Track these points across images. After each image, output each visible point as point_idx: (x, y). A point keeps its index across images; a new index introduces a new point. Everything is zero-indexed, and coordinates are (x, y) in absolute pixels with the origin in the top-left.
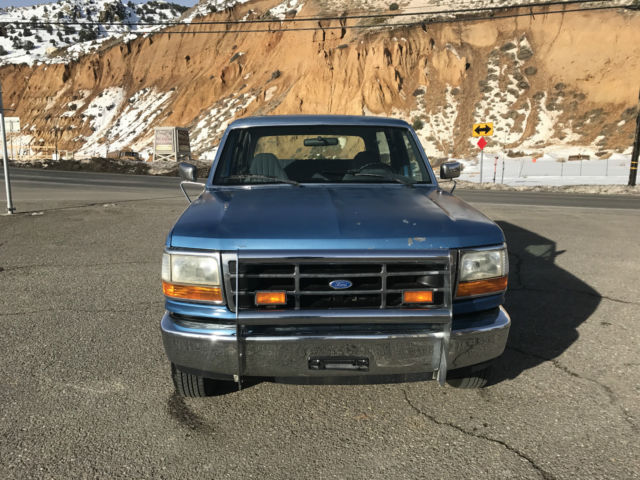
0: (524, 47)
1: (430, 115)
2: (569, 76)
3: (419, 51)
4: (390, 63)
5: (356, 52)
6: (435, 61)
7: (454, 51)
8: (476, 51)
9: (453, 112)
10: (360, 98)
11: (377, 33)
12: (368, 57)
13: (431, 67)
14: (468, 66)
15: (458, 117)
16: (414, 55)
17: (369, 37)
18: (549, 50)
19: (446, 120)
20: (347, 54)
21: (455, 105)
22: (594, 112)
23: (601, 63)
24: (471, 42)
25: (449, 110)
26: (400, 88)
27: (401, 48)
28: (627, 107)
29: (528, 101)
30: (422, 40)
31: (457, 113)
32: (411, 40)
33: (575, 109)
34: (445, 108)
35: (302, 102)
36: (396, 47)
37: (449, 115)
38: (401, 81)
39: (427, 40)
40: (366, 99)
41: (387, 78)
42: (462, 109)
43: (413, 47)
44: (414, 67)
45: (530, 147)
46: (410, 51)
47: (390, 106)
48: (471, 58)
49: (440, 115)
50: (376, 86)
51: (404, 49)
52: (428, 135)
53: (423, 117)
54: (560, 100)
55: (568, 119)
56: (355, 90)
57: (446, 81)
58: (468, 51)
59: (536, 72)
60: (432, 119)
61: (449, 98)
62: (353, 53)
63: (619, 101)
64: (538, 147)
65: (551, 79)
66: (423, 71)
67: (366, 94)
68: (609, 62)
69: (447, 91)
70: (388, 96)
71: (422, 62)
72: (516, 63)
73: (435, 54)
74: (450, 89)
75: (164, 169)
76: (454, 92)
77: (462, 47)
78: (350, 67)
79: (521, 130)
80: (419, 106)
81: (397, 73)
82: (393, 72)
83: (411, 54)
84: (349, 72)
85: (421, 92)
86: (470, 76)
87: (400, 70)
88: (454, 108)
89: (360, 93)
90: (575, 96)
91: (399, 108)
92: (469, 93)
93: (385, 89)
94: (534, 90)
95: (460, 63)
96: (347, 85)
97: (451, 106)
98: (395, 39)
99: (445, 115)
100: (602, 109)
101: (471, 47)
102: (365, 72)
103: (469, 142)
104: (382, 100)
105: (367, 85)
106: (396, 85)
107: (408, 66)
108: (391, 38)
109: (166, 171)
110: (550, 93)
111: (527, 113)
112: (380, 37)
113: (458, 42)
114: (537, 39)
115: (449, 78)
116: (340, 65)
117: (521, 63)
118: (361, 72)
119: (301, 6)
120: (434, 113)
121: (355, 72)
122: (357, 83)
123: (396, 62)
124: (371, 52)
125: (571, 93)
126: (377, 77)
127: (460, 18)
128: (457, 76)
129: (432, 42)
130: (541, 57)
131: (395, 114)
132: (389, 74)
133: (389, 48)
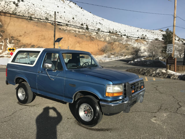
2: (15, 34)
18: (8, 26)
22: (23, 45)
23: (23, 33)
28: (31, 45)
29: (3, 40)
33: (18, 44)
45: (6, 54)
54: (13, 41)
55: (16, 47)
59: (4, 32)
63: (29, 43)
64: (8, 55)
65: (9, 35)
68: (25, 32)
79: (2, 49)
90: (17, 40)
94: (4, 37)
100: (25, 45)
110: (10, 39)
111: (3, 44)
114: (3, 22)
125: (16, 39)
130: (5, 28)
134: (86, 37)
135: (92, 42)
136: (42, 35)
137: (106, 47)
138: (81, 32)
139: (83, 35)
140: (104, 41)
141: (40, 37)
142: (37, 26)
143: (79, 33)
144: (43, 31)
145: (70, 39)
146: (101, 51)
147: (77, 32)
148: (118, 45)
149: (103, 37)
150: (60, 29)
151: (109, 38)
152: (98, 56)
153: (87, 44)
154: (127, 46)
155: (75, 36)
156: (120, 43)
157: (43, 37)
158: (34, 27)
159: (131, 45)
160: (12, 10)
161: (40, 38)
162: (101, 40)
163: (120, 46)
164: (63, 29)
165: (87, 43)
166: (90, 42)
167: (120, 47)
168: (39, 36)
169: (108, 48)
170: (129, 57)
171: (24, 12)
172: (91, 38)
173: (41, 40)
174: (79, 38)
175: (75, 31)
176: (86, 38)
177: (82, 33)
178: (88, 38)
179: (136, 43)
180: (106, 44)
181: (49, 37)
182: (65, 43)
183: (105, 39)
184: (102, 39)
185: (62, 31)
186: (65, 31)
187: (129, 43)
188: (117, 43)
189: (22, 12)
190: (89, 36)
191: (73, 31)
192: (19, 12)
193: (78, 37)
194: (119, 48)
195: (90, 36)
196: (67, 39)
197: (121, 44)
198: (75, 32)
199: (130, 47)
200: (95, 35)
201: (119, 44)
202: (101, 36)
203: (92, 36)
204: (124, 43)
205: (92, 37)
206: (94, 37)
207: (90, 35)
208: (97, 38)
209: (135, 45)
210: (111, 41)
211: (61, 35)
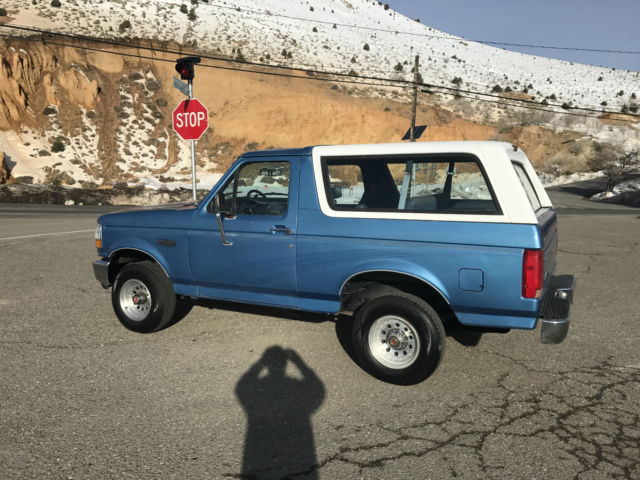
0: (151, 79)
1: (68, 136)
3: (42, 67)
4: (10, 75)
6: (62, 80)
7: (81, 72)
8: (104, 76)
9: (93, 136)
13: (58, 85)
14: (99, 90)
15: (100, 141)
16: (37, 70)
19: (88, 144)
21: (94, 128)
22: (222, 144)
23: (221, 103)
24: (97, 65)
25: (88, 133)
26: (26, 105)
27: (22, 60)
28: (247, 142)
29: (165, 130)
30: (44, 56)
31: (97, 137)
32: (31, 52)
33: (207, 141)
34: (85, 130)
36: (16, 58)
37: (91, 138)
38: (26, 95)
39: (50, 57)
41: (9, 92)
42: (101, 132)
43: (35, 61)
44: (39, 82)
45: (178, 173)
46: (31, 65)
47: (19, 123)
48: (101, 83)
49: (80, 137)
51: (25, 62)
52: (73, 158)
53: (60, 138)
55: (203, 149)
57: (78, 102)
58: (96, 74)
59: (166, 104)
60: (73, 141)
61: (87, 121)
63: (240, 136)
64: (184, 173)
66: (50, 90)
68: (227, 103)
69: (82, 113)
70: (14, 113)
71: (47, 79)
72: (147, 93)
73: (60, 72)
74: (84, 111)
76: (90, 115)
77: (90, 70)
79: (165, 157)
80: (54, 126)
81: (20, 87)
82: (16, 86)
83: (33, 68)
85: (53, 111)
86: (104, 101)
87: (23, 85)
88: (94, 132)
91: (30, 126)
92: (106, 116)
93: (8, 104)
94: (169, 121)
95: (90, 87)
97: (89, 129)
98: (13, 49)
99: (86, 138)
100: (228, 143)
101: (99, 71)
103: (118, 167)
104: (8, 116)
106: (21, 100)
107: (32, 82)
108: (8, 47)
111: (167, 141)
113: (84, 63)
115: (81, 100)
117: (152, 94)
120: (72, 136)
123: (17, 74)
127: (80, 38)
128: (90, 99)
129: (55, 59)
130: (168, 91)
131: (26, 132)
132: (11, 87)
133: (8, 58)
134: (424, 110)
135: (444, 127)
136: (279, 111)
138: (402, 95)
140: (484, 124)
141: (273, 115)
142: (261, 80)
143: (395, 100)
144: (282, 97)
145: (370, 119)
147: (389, 95)
148: (539, 135)
149: (481, 107)
150: (335, 87)
151: (502, 111)
152: (465, 175)
153: (426, 136)
154: (573, 141)
155: (387, 110)
156: (544, 130)
157: (282, 118)
158: (251, 83)
159: (585, 134)
160: (182, 32)
161: (273, 121)
162: (472, 118)
163: (545, 139)
164: (345, 88)
165: (428, 132)
166: (437, 127)
167: (546, 144)
168: (270, 113)
170: (583, 179)
171: (216, 37)
172: (441, 114)
173: (276, 125)
174: (400, 115)
175: (383, 93)
176: (422, 114)
177: (405, 97)
178: (431, 114)
179: (606, 127)
180: (492, 133)
181: (300, 115)
182: (353, 132)
183: (488, 117)
184: (478, 117)
185: (342, 94)
186: (350, 93)
187: (577, 127)
188: (533, 129)
189: (210, 36)
190: (433, 108)
191: (376, 94)
192: (202, 39)
193: (394, 111)
194: (541, 146)
195: (436, 108)
196: (359, 119)
197: (550, 134)
198: (384, 95)
199: (584, 141)
200: (450, 104)
201: (541, 133)
202: (473, 105)
203: (443, 107)
204: (560, 129)
205: (444, 111)
206: (449, 112)
207: (436, 105)
208: (461, 113)
209: (603, 136)
210: (509, 124)
211: (340, 109)
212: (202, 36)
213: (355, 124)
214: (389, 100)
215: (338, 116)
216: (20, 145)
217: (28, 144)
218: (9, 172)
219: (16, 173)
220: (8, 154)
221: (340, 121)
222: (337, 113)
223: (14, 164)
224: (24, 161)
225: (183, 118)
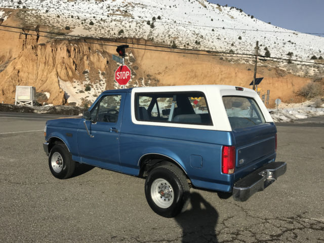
0: (131, 57)
1: (93, 84)
2: (152, 72)
3: (83, 52)
4: (70, 56)
5: (51, 48)
6: (92, 58)
7: (100, 54)
8: (110, 55)
9: (104, 84)
10: (56, 72)
11: (61, 40)
12: (57, 51)
13: (90, 60)
14: (108, 62)
15: (107, 86)
16: (81, 54)
17: (57, 42)
18: (142, 59)
19: (101, 87)
20: (45, 48)
21: (104, 80)
23: (164, 68)
24: (107, 51)
25: (102, 82)
26: (76, 69)
27: (75, 50)
29: (137, 81)
30: (85, 47)
31: (106, 84)
32: (79, 46)
34: (100, 81)
35: (19, 72)
36: (73, 49)
37: (102, 85)
38: (76, 65)
39: (87, 48)
40: (59, 73)
41: (69, 64)
42: (107, 82)
43: (81, 50)
44: (82, 59)
46: (79, 51)
47: (72, 78)
48: (109, 59)
49: (98, 84)
50: (64, 67)
51: (76, 50)
52: (94, 94)
53: (89, 84)
54: (149, 82)
56: (51, 68)
57: (98, 68)
58: (107, 55)
59: (138, 68)
60: (94, 86)
61: (101, 77)
62: (49, 49)
65: (144, 72)
66: (86, 62)
67: (59, 70)
68: (166, 68)
69: (99, 73)
70: (70, 73)
71: (85, 58)
72: (129, 63)
73: (91, 54)
74: (101, 72)
75: (44, 110)
76: (103, 74)
77: (104, 53)
78: (47, 55)
80: (87, 79)
81: (74, 62)
82: (72, 61)
83: (80, 53)
84: (47, 59)
85: (87, 72)
86: (109, 67)
87: (75, 60)
88: (104, 82)
89: (55, 70)
90: (155, 81)
91: (76, 79)
92: (110, 74)
93: (68, 69)
94: (139, 76)
95: (104, 60)
96: (47, 65)
97: (102, 80)
98: (72, 44)
99: (100, 84)
101: (108, 53)
102: (57, 59)
103: (114, 99)
104: (68, 75)
105: (59, 66)
106: (74, 67)
107: (79, 59)
108: (69, 44)
109: (46, 112)
110: (145, 78)
112: (63, 42)
113: (102, 50)
114: (136, 54)
115: (99, 67)
116: (41, 54)
117: (131, 64)
118: (54, 59)
119: (6, 17)
120: (95, 83)
121: (51, 59)
122: (52, 64)
123: (73, 56)
124: (59, 49)
125: (153, 79)
126: (64, 63)
127: (101, 39)
128: (103, 67)
129: (89, 49)
130: (139, 62)
131: (75, 82)
132: (70, 62)
133: (69, 49)
134: (270, 70)
135: (281, 79)
136: (192, 71)
137: (310, 87)
139: (264, 68)
140: (304, 77)
141: (189, 73)
142: (184, 56)
144: (194, 64)
145: (240, 75)
146: (299, 95)
147: (251, 62)
149: (303, 68)
150: (221, 59)
151: (316, 70)
152: (292, 104)
153: (270, 84)
155: (249, 70)
157: (193, 74)
158: (179, 58)
160: (147, 34)
161: (189, 76)
162: (298, 74)
164: (227, 59)
165: (271, 81)
166: (277, 78)
168: (187, 72)
169: (315, 90)
171: (163, 36)
172: (279, 72)
173: (190, 78)
176: (268, 71)
177: (259, 63)
178: (273, 72)
180: (309, 81)
181: (202, 73)
183: (307, 73)
184: (301, 73)
185: (225, 62)
186: (229, 61)
189: (160, 35)
190: (275, 69)
191: (244, 61)
192: (156, 37)
193: (253, 71)
195: (277, 69)
196: (233, 74)
198: (248, 62)
200: (285, 66)
202: (298, 67)
203: (280, 68)
205: (281, 70)
206: (284, 71)
207: (277, 67)
208: (291, 71)
210: (320, 77)
211: (223, 69)
212: (156, 35)
213: (232, 77)
214: (250, 65)
215: (223, 73)
216: (72, 88)
217: (75, 88)
218: (66, 100)
219: (69, 101)
220: (66, 92)
221: (224, 76)
222: (222, 72)
223: (69, 96)
224: (73, 95)
225: (120, 75)
